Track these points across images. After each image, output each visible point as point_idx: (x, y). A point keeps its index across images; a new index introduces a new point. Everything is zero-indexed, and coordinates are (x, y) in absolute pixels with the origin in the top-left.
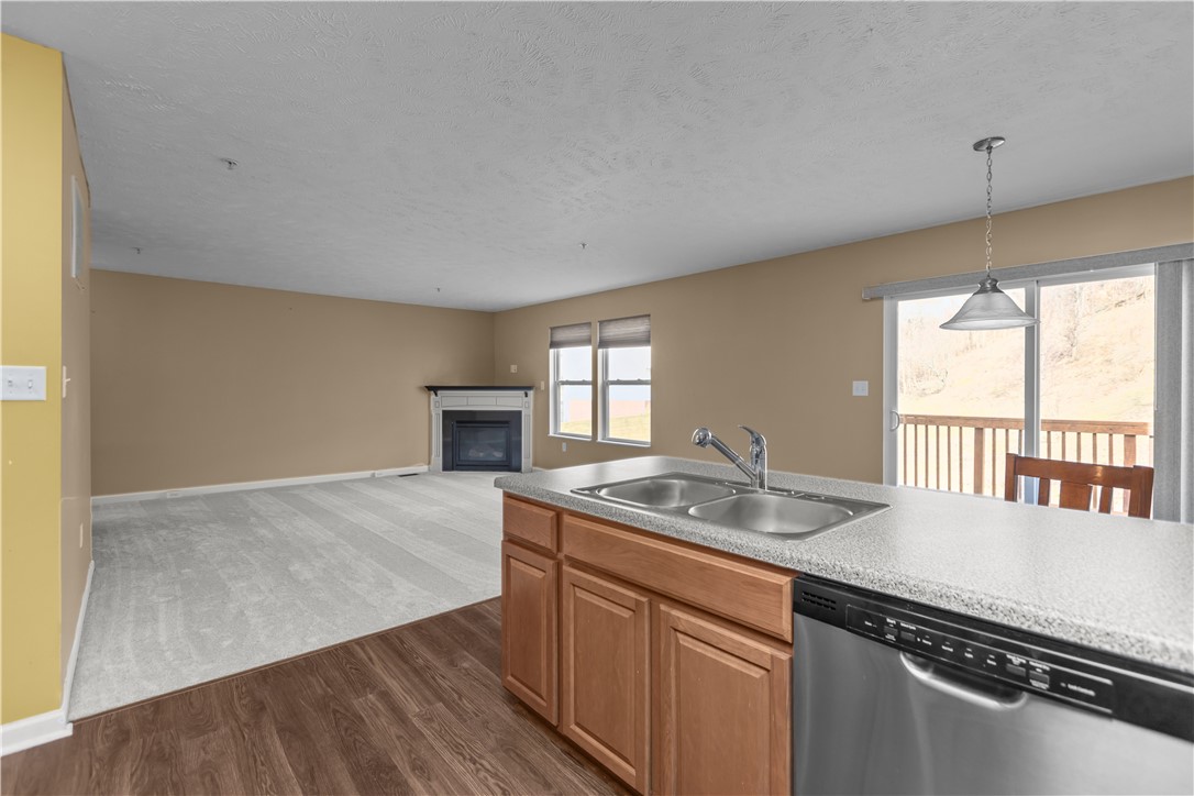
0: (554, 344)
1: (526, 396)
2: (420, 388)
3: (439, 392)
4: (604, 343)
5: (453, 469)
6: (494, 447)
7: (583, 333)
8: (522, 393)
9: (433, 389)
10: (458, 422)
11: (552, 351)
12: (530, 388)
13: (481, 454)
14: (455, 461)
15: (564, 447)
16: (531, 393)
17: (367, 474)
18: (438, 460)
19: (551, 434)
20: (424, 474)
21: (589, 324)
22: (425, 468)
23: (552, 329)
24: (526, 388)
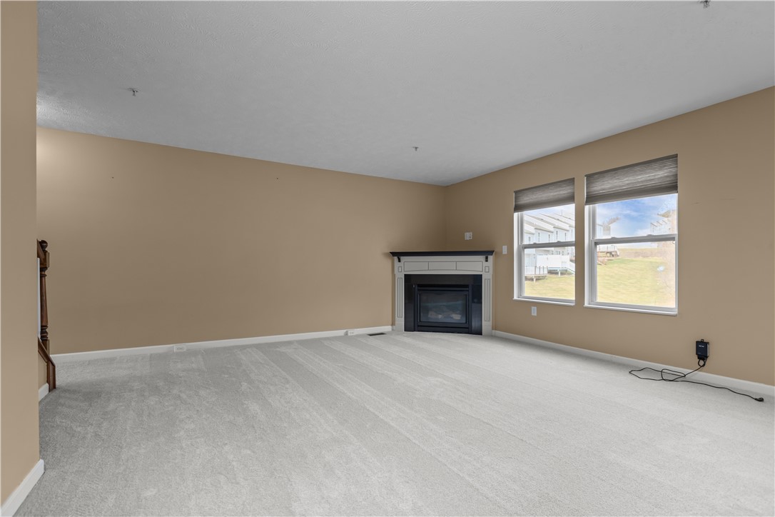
0: (519, 208)
1: (487, 261)
2: (386, 254)
3: (402, 258)
4: (592, 199)
5: (414, 331)
6: (453, 309)
7: (564, 191)
8: (482, 258)
9: (398, 255)
10: (419, 286)
11: (516, 215)
12: (491, 253)
13: (440, 316)
14: (417, 322)
15: (534, 311)
16: (491, 258)
17: (341, 333)
18: (401, 322)
19: (515, 297)
20: (389, 333)
21: (571, 181)
22: (387, 328)
23: (516, 192)
24: (487, 253)
